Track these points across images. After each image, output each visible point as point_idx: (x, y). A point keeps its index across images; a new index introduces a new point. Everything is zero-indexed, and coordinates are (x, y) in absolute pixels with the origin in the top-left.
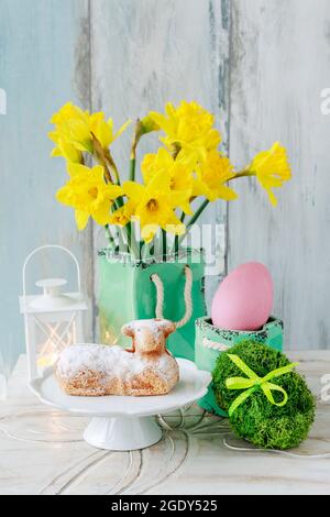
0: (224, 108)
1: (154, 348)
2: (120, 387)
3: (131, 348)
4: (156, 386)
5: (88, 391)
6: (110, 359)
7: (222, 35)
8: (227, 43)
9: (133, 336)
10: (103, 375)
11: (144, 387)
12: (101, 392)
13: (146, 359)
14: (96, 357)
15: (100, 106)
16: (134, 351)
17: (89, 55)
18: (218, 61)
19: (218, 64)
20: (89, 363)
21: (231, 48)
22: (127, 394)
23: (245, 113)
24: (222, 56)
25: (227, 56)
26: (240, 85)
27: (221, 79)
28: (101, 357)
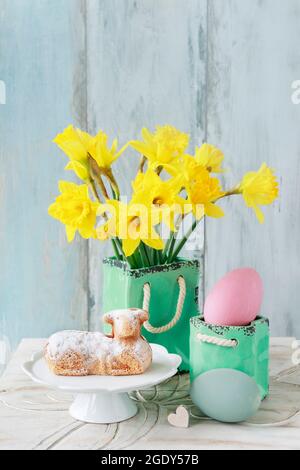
0: (202, 128)
1: (131, 334)
2: (101, 368)
3: (110, 334)
4: (132, 366)
5: (74, 371)
6: (93, 344)
7: (200, 65)
8: (204, 72)
9: (112, 324)
10: (87, 357)
11: (122, 368)
12: (85, 372)
13: (123, 344)
14: (80, 342)
15: (95, 126)
16: (113, 337)
17: (85, 82)
18: (196, 87)
19: (196, 89)
20: (74, 347)
21: (207, 76)
22: (108, 374)
23: (219, 132)
24: (199, 83)
25: (204, 82)
26: (215, 108)
27: (199, 103)
28: (85, 342)
